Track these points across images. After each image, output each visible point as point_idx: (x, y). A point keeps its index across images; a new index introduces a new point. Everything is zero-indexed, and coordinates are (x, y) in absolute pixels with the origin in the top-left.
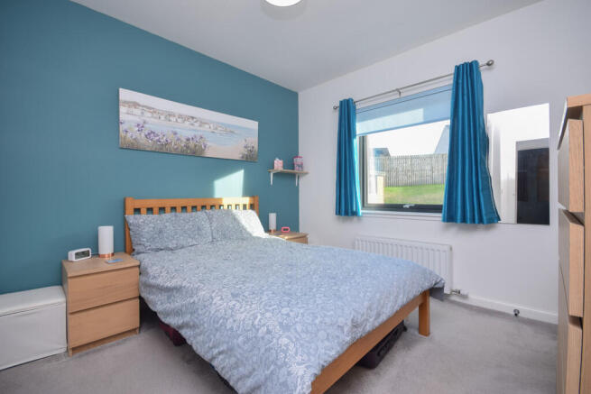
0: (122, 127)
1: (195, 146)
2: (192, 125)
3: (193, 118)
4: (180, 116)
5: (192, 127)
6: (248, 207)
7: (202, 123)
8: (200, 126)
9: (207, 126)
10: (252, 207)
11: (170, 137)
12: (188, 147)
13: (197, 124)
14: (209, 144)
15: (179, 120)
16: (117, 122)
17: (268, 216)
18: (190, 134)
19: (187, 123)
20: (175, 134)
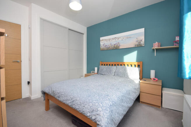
0: (101, 46)
1: (117, 46)
2: (115, 40)
3: (115, 38)
4: (112, 39)
5: (116, 41)
6: (136, 66)
7: (118, 38)
8: (118, 39)
9: (120, 39)
10: (139, 66)
11: (110, 46)
12: (114, 47)
13: (117, 39)
14: (120, 44)
15: (112, 40)
16: (100, 45)
17: (150, 71)
18: (115, 43)
19: (114, 40)
20: (111, 44)
